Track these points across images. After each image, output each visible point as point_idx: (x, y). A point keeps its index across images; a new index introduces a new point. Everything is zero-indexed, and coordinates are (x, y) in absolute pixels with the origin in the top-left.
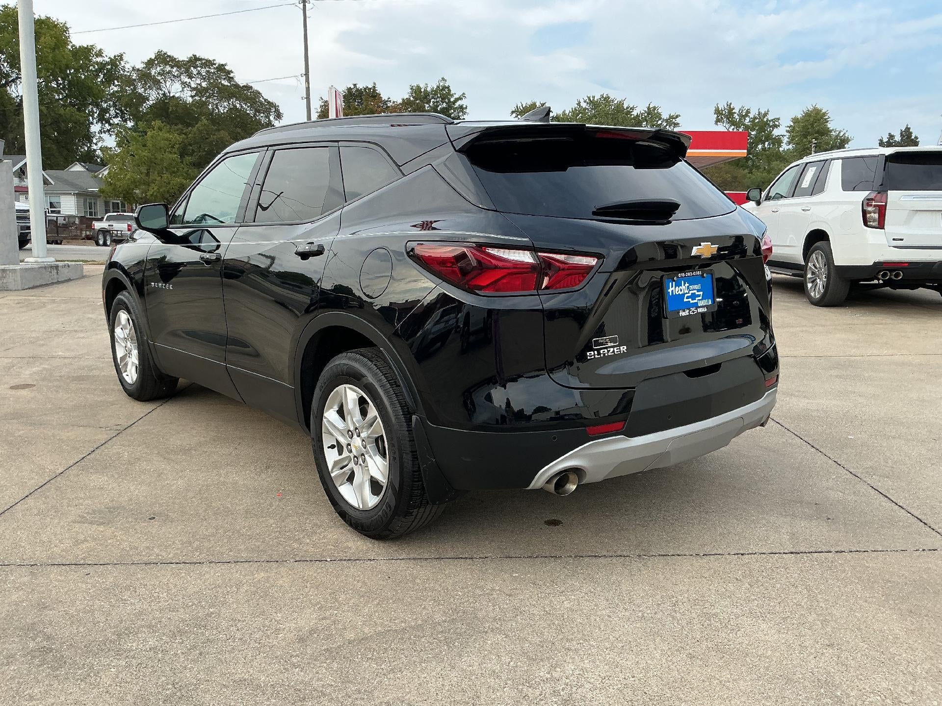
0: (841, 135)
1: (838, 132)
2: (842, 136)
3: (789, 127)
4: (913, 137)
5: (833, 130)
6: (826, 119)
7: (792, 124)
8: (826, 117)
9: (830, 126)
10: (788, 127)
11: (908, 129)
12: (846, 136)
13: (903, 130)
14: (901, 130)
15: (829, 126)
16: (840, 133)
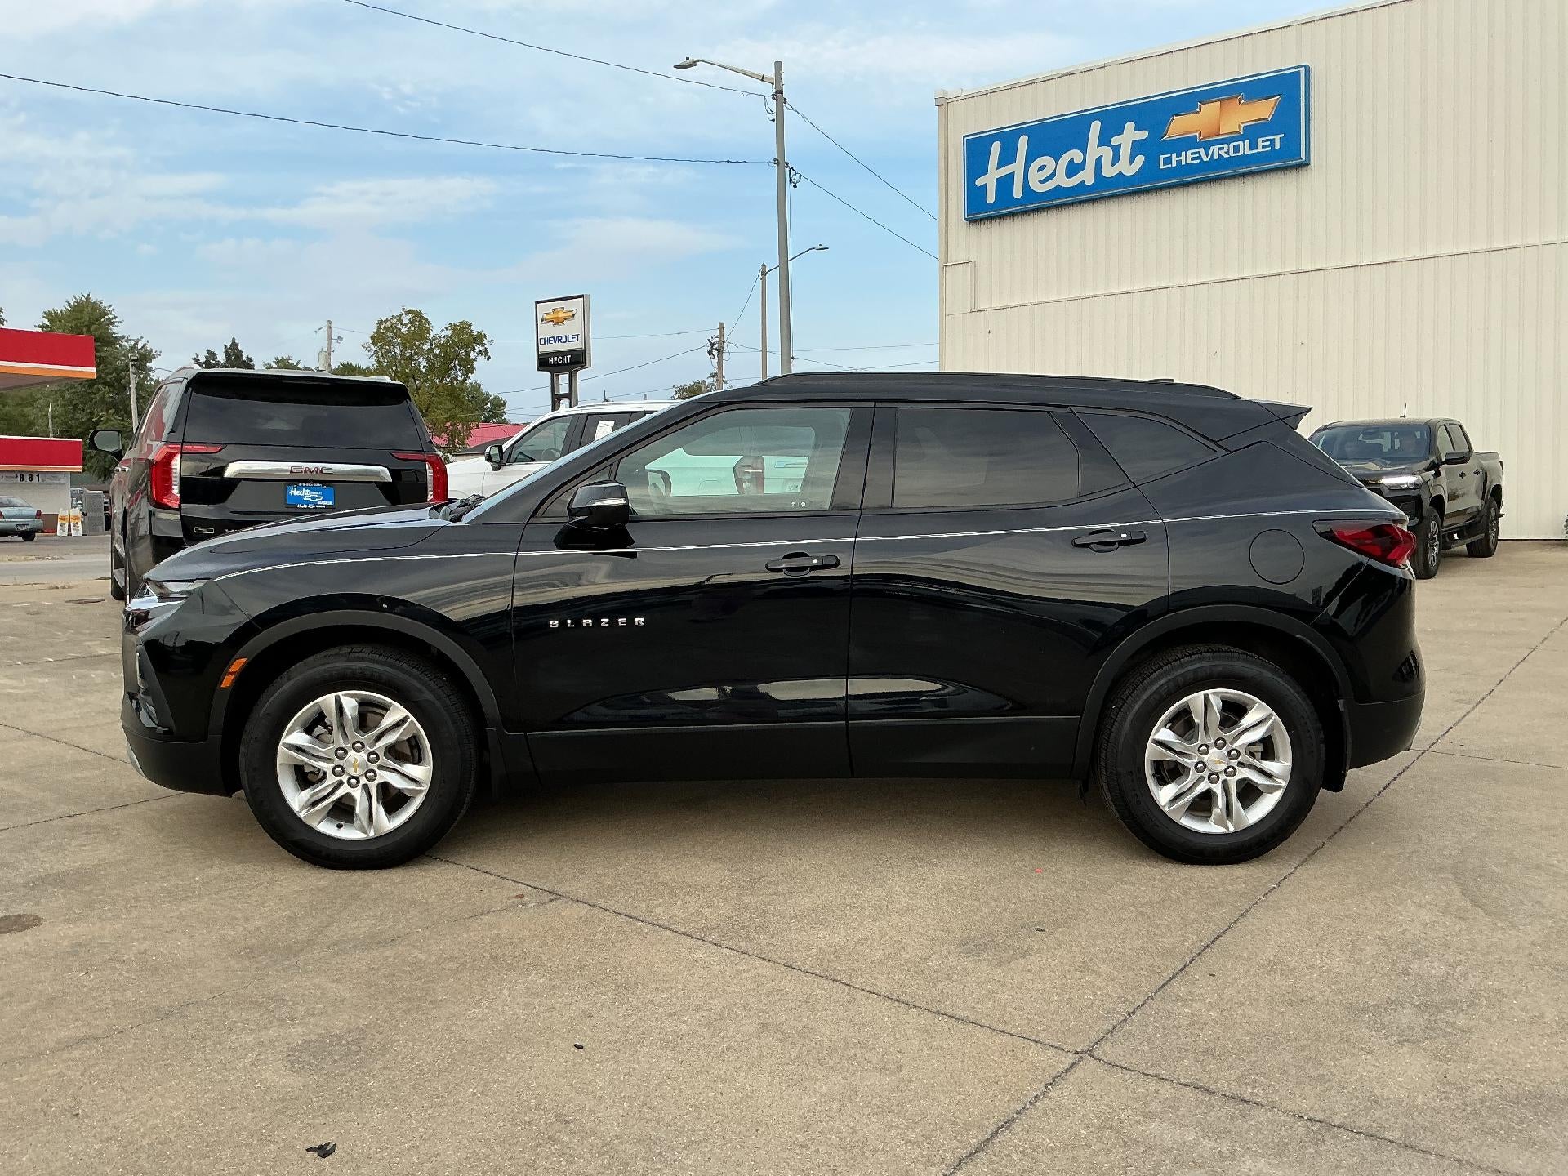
0: (139, 347)
1: (133, 342)
2: (141, 349)
3: (42, 327)
4: (244, 359)
5: (124, 338)
6: (109, 319)
7: (48, 323)
8: (111, 316)
9: (117, 330)
10: (39, 327)
11: (234, 345)
12: (149, 349)
13: (229, 346)
14: (226, 346)
15: (113, 329)
16: (136, 343)
